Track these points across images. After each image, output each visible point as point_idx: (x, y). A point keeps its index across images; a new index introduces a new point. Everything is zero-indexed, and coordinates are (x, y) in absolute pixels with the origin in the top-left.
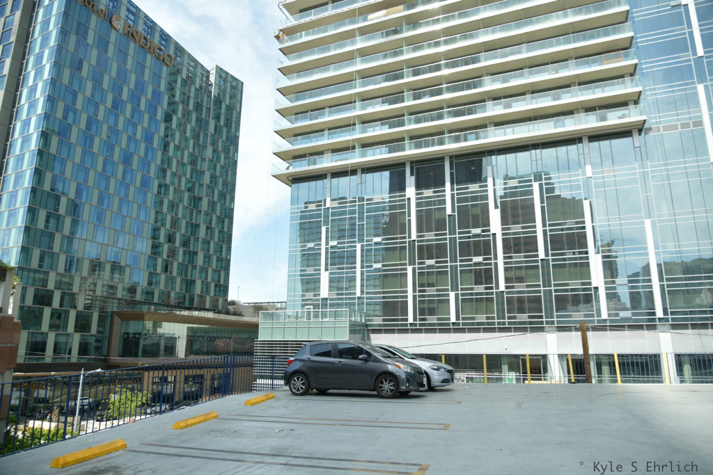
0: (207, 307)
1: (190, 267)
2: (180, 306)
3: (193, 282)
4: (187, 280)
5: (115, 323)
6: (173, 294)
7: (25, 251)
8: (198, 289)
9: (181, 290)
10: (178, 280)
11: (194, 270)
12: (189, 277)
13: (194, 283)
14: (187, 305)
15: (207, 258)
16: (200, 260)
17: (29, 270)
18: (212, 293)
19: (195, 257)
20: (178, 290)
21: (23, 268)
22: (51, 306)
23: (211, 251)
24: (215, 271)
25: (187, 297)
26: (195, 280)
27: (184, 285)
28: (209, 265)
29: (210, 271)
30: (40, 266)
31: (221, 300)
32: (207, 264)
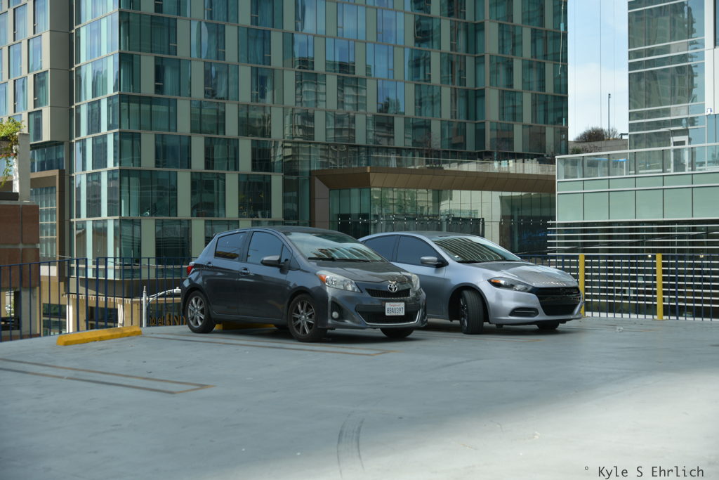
0: (518, 148)
1: (470, 61)
2: (458, 152)
3: (480, 94)
4: (467, 91)
5: (317, 195)
6: (436, 128)
7: (127, 61)
8: (492, 109)
9: (454, 115)
10: (446, 93)
11: (480, 68)
12: (470, 84)
13: (483, 96)
14: (470, 147)
15: (509, 35)
16: (491, 42)
17: (141, 100)
18: (527, 119)
19: (479, 35)
20: (446, 115)
21: (129, 96)
22: (189, 167)
23: (517, 19)
24: (528, 66)
25: (470, 129)
26: (483, 90)
27: (461, 103)
28: (514, 53)
29: (517, 65)
30: (159, 89)
31: (550, 132)
32: (508, 49)
